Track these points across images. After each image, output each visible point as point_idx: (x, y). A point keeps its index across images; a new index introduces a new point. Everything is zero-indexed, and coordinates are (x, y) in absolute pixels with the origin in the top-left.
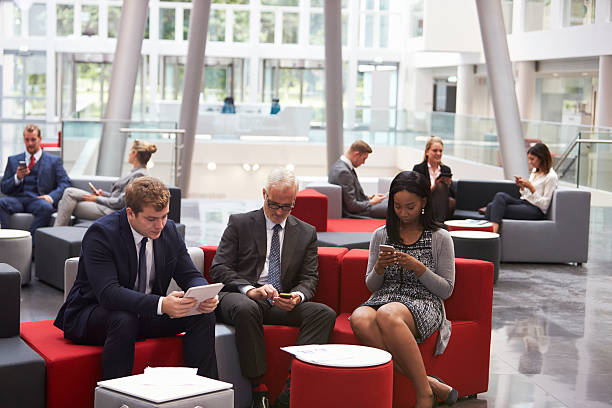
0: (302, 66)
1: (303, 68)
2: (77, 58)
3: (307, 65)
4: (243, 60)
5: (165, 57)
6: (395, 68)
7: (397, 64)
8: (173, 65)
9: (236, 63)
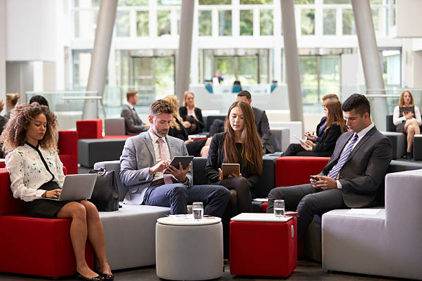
0: (317, 53)
1: (318, 55)
2: (133, 54)
3: (322, 52)
4: (268, 50)
5: (204, 51)
6: (398, 52)
7: (400, 49)
8: (210, 56)
9: (261, 52)
